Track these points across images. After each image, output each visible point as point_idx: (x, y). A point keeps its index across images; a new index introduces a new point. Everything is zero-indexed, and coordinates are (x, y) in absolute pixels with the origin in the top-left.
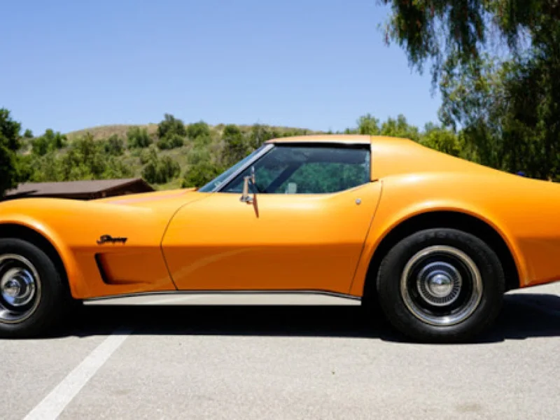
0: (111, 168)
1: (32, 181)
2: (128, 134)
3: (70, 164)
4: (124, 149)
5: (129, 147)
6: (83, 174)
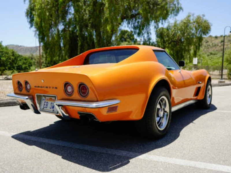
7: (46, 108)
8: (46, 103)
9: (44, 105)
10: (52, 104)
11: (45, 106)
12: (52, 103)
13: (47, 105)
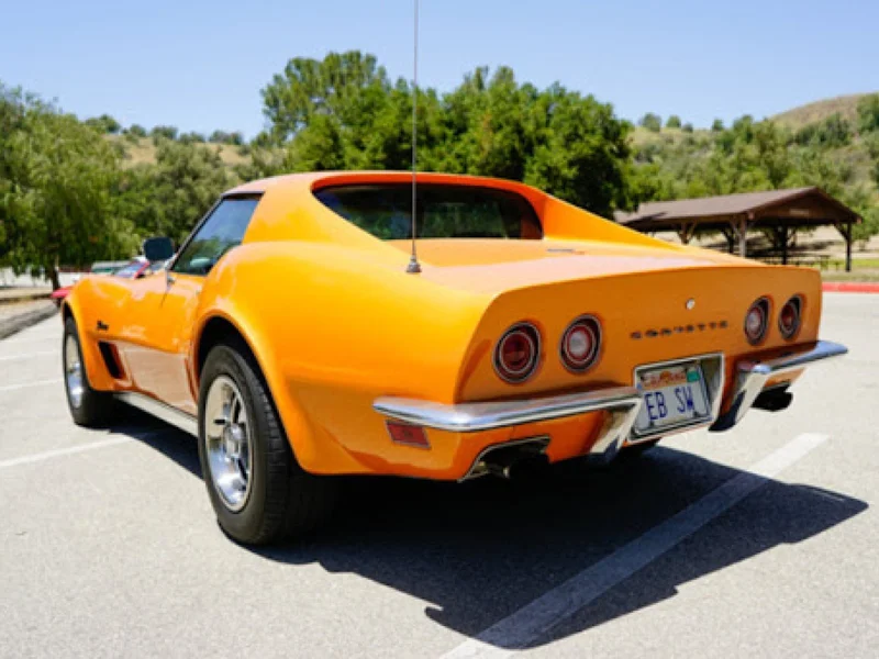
0: (803, 170)
1: (658, 200)
2: (859, 110)
3: (740, 168)
4: (853, 135)
5: (861, 131)
6: (755, 182)
7: (662, 416)
8: (652, 400)
9: (650, 407)
10: (681, 395)
11: (655, 412)
12: (677, 391)
13: (661, 404)
